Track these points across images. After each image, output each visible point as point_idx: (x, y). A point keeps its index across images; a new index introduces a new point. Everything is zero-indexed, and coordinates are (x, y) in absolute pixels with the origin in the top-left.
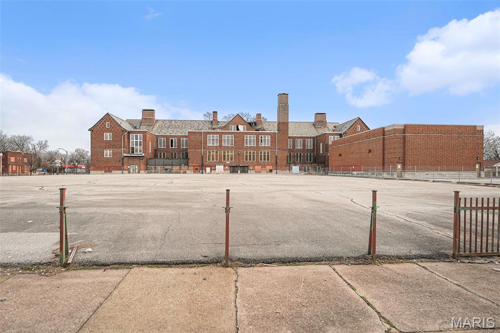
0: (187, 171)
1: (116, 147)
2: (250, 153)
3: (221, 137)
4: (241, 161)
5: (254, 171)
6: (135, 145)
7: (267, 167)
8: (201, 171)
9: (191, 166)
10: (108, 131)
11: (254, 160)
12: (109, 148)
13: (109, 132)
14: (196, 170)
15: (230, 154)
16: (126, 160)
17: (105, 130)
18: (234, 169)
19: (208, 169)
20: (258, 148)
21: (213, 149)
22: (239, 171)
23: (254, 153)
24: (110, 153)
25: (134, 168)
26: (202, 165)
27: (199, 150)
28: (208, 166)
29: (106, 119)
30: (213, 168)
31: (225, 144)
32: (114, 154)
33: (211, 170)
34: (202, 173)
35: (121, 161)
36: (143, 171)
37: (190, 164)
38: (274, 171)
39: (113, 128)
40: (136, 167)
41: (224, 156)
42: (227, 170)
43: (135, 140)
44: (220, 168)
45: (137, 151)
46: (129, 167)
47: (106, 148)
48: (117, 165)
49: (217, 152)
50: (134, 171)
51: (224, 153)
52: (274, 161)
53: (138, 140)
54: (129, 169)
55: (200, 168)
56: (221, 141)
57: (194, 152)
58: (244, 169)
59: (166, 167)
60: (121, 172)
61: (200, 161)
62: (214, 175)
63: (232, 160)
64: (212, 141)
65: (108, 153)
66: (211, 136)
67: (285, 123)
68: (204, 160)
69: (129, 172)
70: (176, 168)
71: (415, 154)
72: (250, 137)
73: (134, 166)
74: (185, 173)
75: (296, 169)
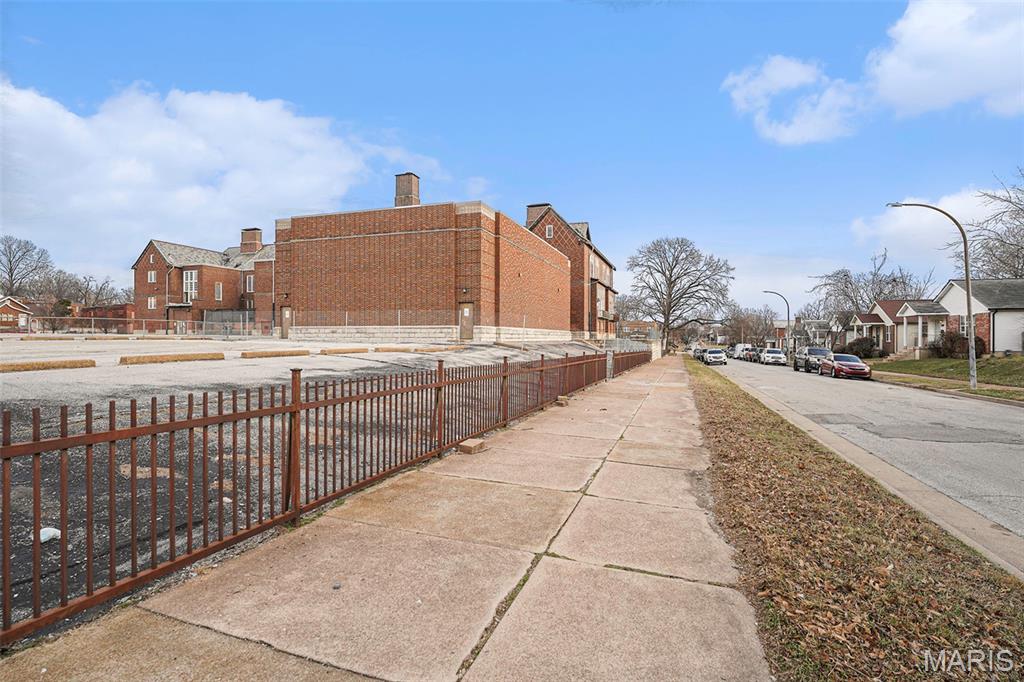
1: (160, 293)
6: (189, 289)
9: (258, 322)
10: (152, 268)
12: (153, 294)
16: (171, 312)
17: (149, 267)
24: (154, 302)
25: (181, 326)
29: (151, 250)
32: (158, 303)
35: (166, 314)
36: (190, 332)
39: (157, 263)
40: (183, 324)
43: (189, 281)
45: (191, 298)
46: (175, 324)
47: (150, 295)
48: (161, 320)
50: (181, 330)
53: (194, 281)
54: (174, 327)
60: (165, 331)
69: (175, 333)
70: (238, 326)
71: (309, 284)
73: (181, 322)
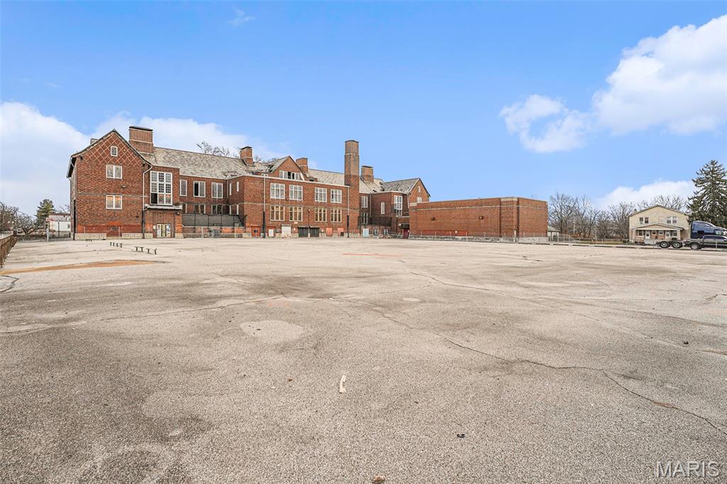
0: (244, 234)
1: (130, 193)
2: (321, 211)
3: (287, 188)
4: (311, 221)
5: (325, 235)
6: (158, 190)
7: (339, 229)
8: (262, 234)
9: (249, 227)
10: (114, 162)
11: (324, 220)
12: (116, 192)
13: (117, 164)
14: (255, 234)
15: (298, 211)
16: (149, 215)
17: (108, 160)
18: (302, 232)
19: (271, 232)
20: (329, 205)
21: (278, 204)
22: (309, 235)
23: (324, 211)
24: (117, 202)
25: (164, 229)
26: (264, 226)
27: (260, 204)
28: (271, 227)
29: (111, 141)
30: (278, 229)
31: (292, 198)
32: (126, 204)
33: (275, 232)
34: (264, 237)
35: (141, 216)
36: (181, 235)
37: (247, 224)
38: (346, 235)
39: (124, 158)
40: (168, 227)
41: (291, 213)
42: (295, 232)
43: (158, 182)
44: (286, 230)
45: (162, 200)
46: (154, 227)
47: (109, 192)
48: (132, 223)
49: (282, 208)
50: (164, 234)
51: (291, 210)
52: (345, 222)
53: (165, 183)
54: (154, 230)
55: (261, 230)
56: (287, 193)
57: (252, 206)
58: (315, 232)
59: (212, 228)
60: (140, 235)
61: (260, 220)
62: (279, 240)
63: (300, 219)
64: (276, 192)
65: (114, 202)
66: (275, 184)
67: (356, 176)
68: (266, 218)
69: (155, 236)
70: (227, 229)
72: (321, 191)
73: (164, 226)
74: (240, 236)
75: (366, 231)
